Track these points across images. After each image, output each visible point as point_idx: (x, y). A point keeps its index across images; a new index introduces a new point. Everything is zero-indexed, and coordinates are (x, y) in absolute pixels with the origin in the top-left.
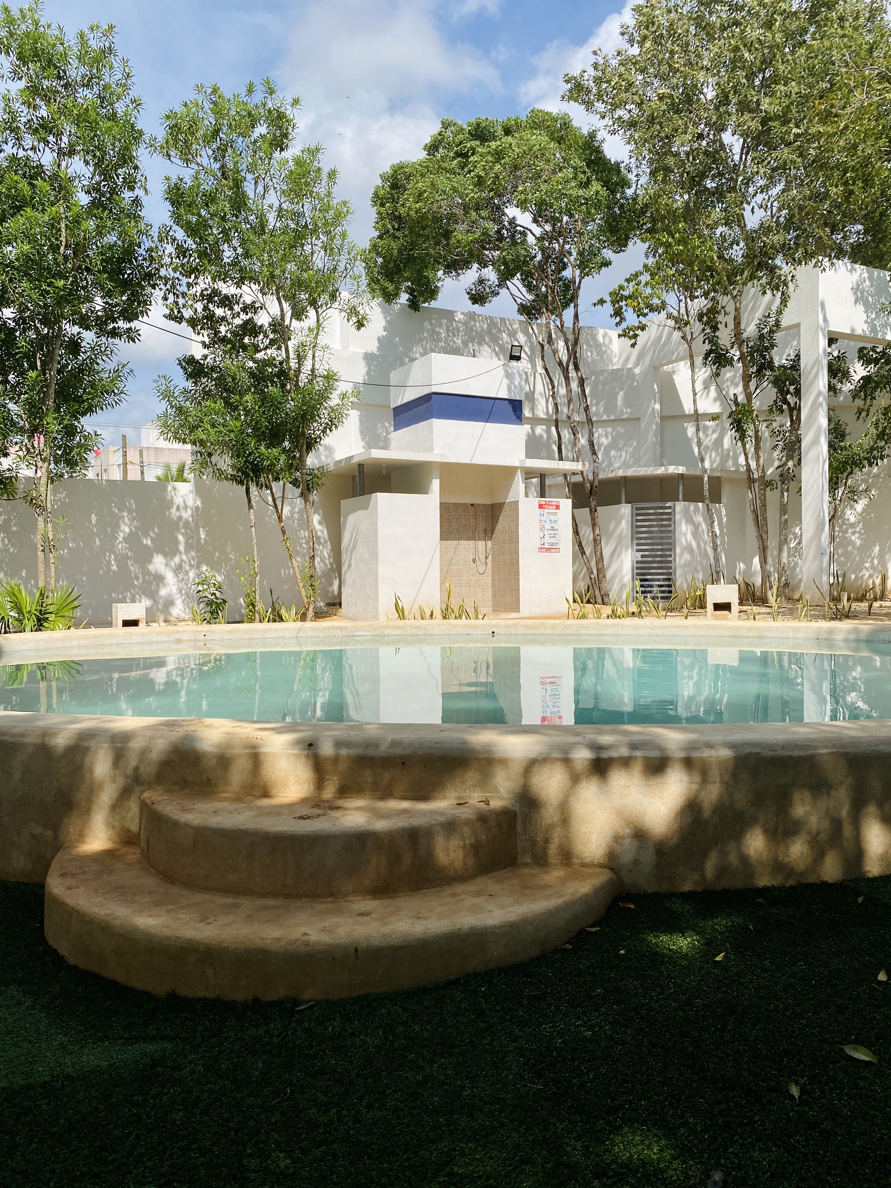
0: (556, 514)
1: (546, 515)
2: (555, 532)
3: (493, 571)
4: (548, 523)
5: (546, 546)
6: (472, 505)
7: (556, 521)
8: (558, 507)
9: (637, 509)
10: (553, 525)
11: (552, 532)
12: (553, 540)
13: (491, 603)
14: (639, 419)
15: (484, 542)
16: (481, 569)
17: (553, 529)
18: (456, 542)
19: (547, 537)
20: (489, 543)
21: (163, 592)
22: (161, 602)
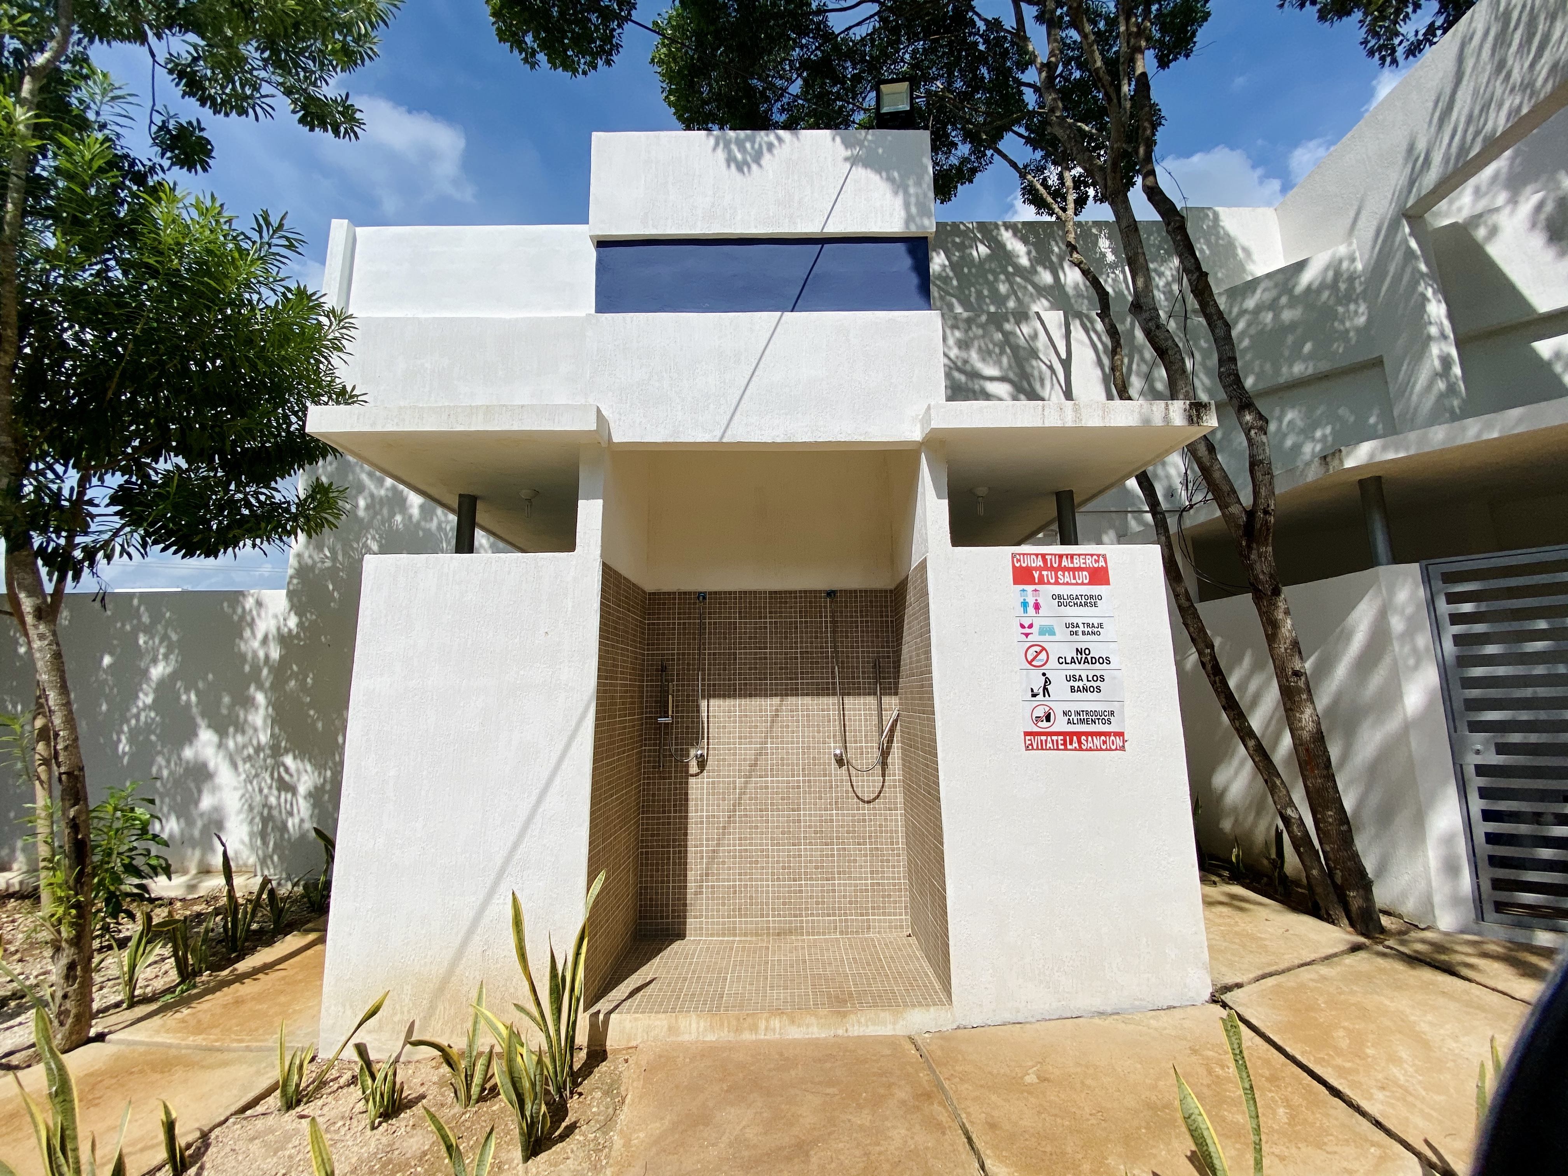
0: (1091, 601)
1: (1048, 606)
2: (1098, 669)
3: (908, 790)
4: (1062, 633)
5: (1060, 724)
6: (831, 594)
7: (1094, 629)
8: (1099, 576)
9: (1449, 578)
10: (1083, 642)
11: (1083, 670)
12: (1088, 702)
13: (905, 898)
14: (1378, 363)
15: (871, 700)
16: (868, 785)
17: (1083, 656)
18: (776, 700)
19: (1060, 687)
20: (891, 703)
21: (206, 802)
22: (199, 824)
